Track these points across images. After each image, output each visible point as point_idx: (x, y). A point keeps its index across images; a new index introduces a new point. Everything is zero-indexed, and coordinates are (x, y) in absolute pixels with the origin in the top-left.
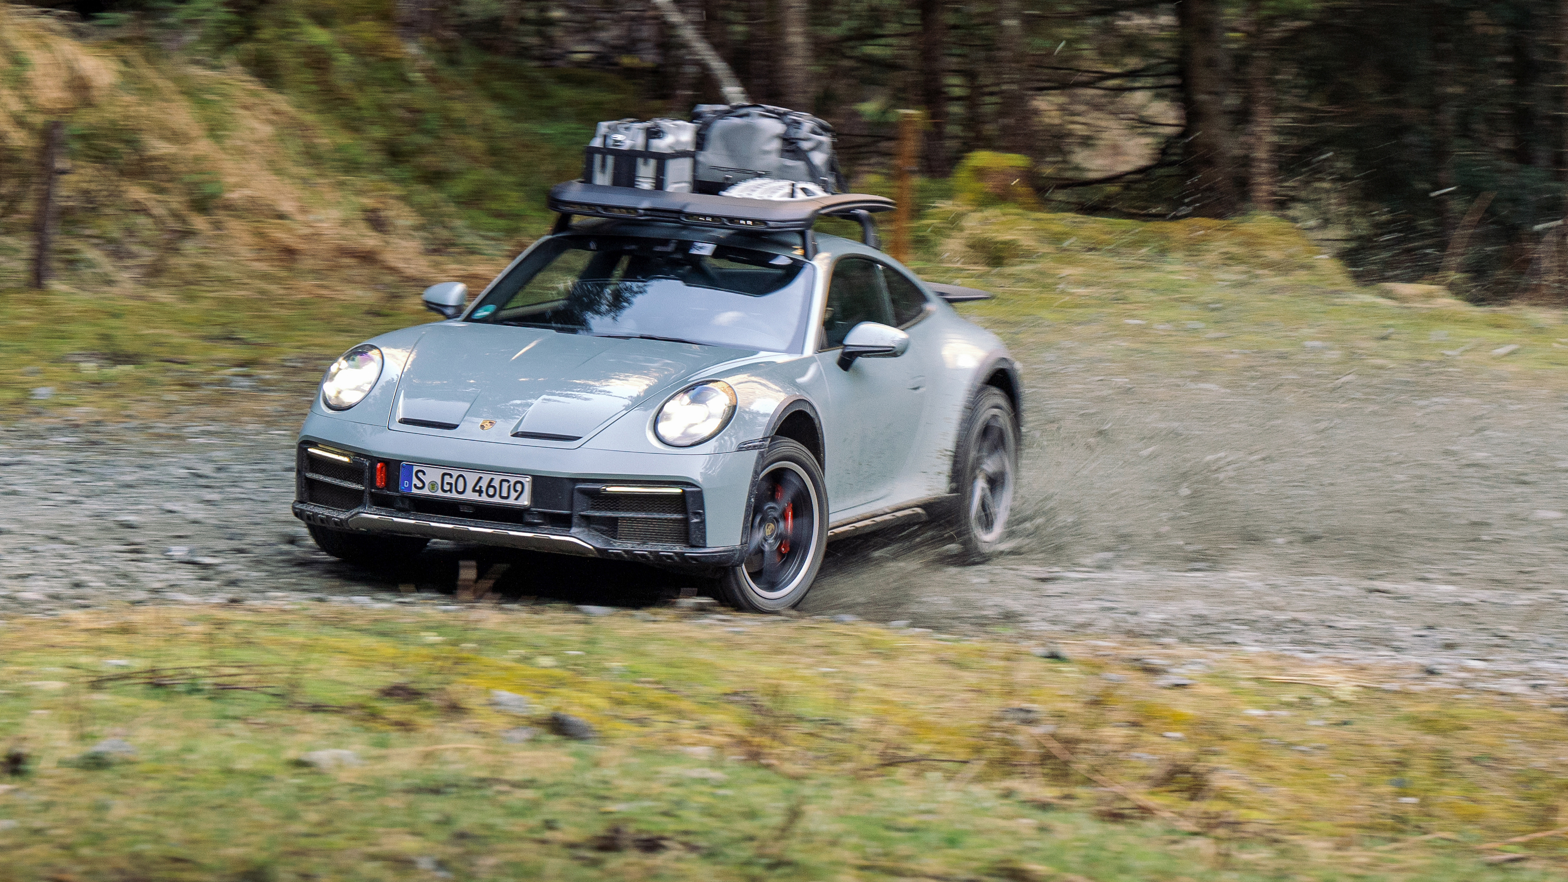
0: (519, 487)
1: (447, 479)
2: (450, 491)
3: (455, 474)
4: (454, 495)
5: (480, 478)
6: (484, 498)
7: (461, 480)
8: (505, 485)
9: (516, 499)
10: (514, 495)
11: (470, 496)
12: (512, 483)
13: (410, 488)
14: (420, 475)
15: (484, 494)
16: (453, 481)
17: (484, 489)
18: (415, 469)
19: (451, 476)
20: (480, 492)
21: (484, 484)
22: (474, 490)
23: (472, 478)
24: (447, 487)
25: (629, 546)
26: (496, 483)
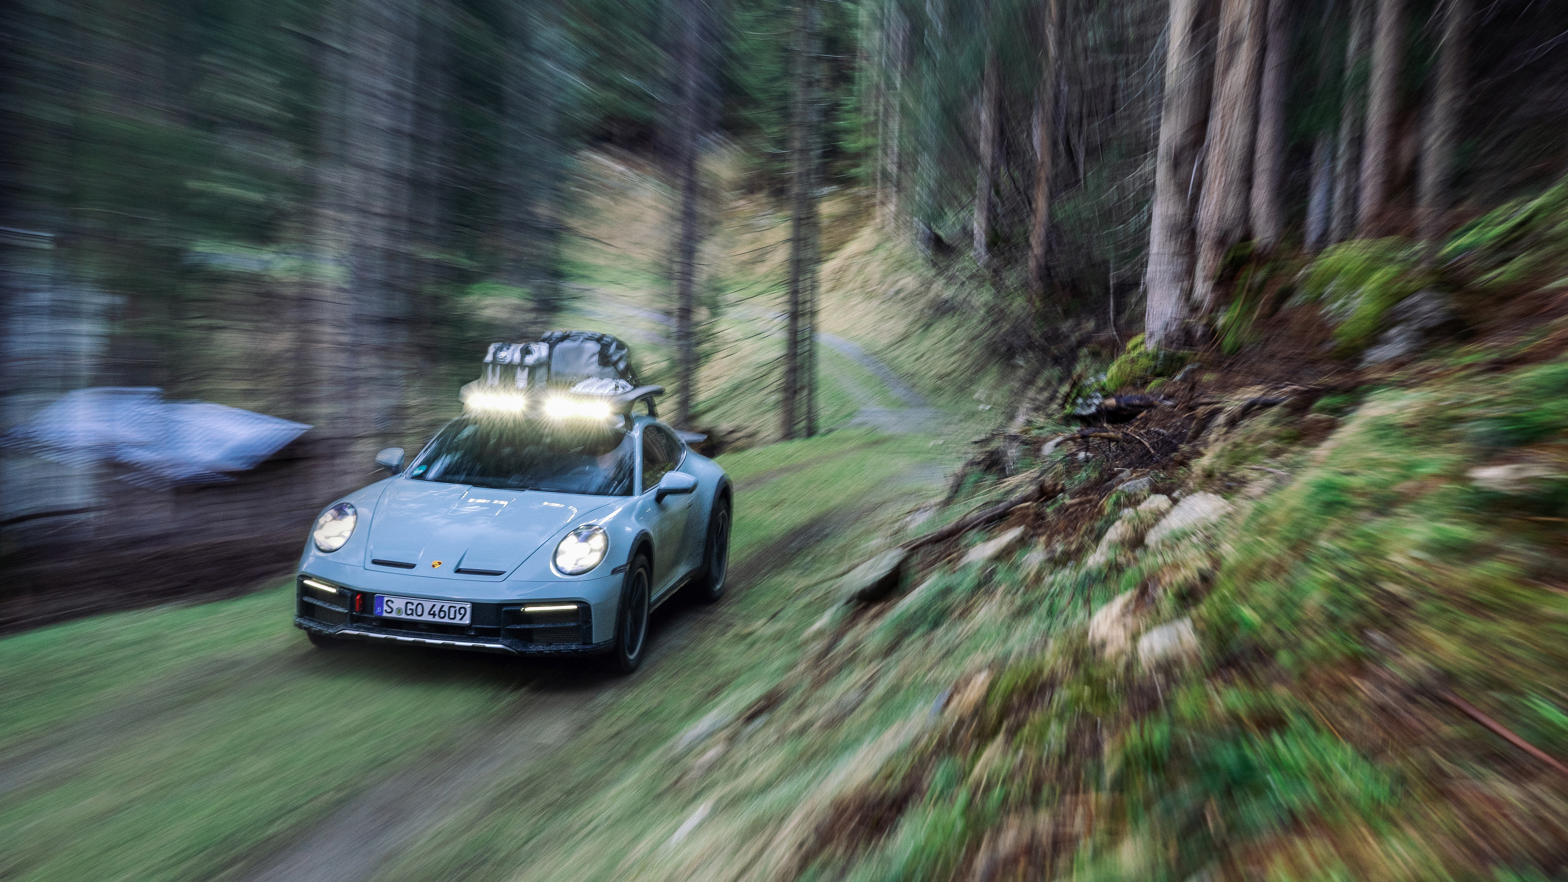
0: (462, 611)
1: (410, 606)
2: (412, 614)
3: (416, 602)
4: (415, 617)
5: (434, 605)
6: (437, 619)
7: (420, 606)
8: (452, 610)
9: (461, 619)
10: (459, 616)
11: (426, 618)
12: (457, 608)
13: (382, 612)
14: (389, 603)
15: (437, 617)
16: (414, 607)
17: (437, 613)
18: (386, 599)
19: (412, 604)
20: (434, 615)
21: (437, 609)
22: (429, 614)
23: (428, 605)
24: (409, 612)
25: (540, 648)
26: (446, 609)
